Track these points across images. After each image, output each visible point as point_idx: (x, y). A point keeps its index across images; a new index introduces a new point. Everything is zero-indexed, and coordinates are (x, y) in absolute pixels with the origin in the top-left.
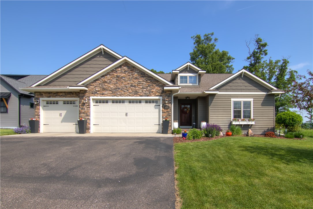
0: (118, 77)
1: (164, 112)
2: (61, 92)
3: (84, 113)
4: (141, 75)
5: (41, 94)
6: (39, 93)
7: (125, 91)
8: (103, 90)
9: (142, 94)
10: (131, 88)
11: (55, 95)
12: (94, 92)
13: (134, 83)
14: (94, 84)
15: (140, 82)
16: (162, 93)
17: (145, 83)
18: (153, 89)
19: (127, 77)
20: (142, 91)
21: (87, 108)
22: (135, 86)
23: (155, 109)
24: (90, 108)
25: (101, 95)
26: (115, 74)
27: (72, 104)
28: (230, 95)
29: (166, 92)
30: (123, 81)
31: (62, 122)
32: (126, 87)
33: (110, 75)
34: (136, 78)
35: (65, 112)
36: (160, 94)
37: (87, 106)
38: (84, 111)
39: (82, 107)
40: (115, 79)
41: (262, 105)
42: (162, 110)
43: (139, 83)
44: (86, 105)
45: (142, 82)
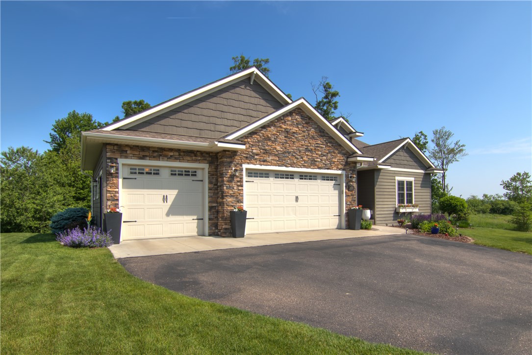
0: (287, 132)
1: (349, 196)
2: (171, 150)
3: (231, 196)
4: (320, 134)
5: (122, 149)
6: (116, 148)
7: (298, 159)
8: (264, 153)
9: (320, 166)
10: (307, 153)
11: (156, 154)
12: (250, 155)
13: (309, 145)
14: (249, 140)
15: (318, 145)
16: (345, 166)
17: (324, 146)
18: (335, 157)
19: (300, 134)
20: (321, 160)
21: (238, 186)
22: (311, 151)
23: (334, 189)
24: (242, 186)
25: (262, 163)
26: (283, 126)
27: (189, 175)
28: (394, 172)
29: (350, 164)
30: (295, 140)
31: (168, 215)
32: (300, 152)
33: (275, 126)
34: (313, 138)
35: (175, 192)
36: (343, 167)
37: (238, 181)
38: (232, 192)
39: (227, 183)
40: (283, 134)
41: (421, 187)
42: (346, 193)
43: (317, 147)
44: (235, 180)
45: (321, 146)
